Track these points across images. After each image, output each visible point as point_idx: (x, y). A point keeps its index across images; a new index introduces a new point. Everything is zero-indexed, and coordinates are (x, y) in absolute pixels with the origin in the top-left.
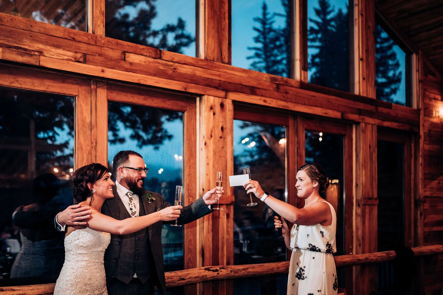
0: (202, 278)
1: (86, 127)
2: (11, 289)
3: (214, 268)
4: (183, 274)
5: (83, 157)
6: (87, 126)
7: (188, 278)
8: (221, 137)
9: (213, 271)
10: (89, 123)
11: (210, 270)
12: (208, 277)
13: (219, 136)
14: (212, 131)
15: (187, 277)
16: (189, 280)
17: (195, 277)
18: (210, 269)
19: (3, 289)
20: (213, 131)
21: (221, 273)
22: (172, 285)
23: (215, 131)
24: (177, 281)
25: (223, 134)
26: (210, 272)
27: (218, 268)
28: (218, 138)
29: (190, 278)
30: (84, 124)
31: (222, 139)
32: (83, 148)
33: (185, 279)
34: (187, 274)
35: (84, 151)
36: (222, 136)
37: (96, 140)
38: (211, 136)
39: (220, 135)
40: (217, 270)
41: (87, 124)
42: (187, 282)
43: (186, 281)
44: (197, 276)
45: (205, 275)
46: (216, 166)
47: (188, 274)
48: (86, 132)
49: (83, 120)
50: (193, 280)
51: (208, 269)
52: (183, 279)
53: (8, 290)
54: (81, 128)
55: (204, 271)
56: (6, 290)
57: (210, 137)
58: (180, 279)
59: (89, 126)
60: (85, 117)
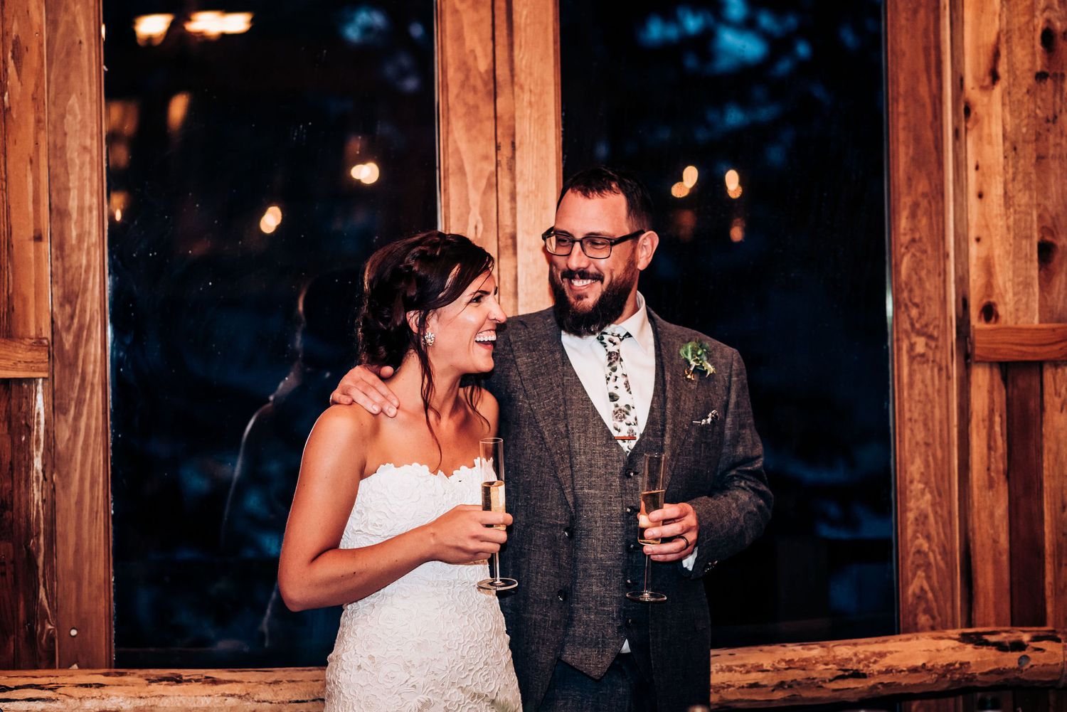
0: (945, 676)
1: (475, 89)
2: (207, 678)
3: (1004, 635)
4: (855, 655)
5: (467, 200)
6: (479, 84)
7: (880, 672)
8: (1041, 76)
9: (1001, 647)
10: (487, 72)
11: (987, 643)
12: (973, 670)
13: (1030, 70)
14: (996, 55)
15: (875, 668)
16: (886, 679)
17: (914, 670)
18: (986, 637)
19: (180, 676)
20: (1004, 52)
21: (1037, 659)
22: (807, 694)
23: (1010, 52)
24: (831, 681)
25: (1049, 59)
26: (984, 650)
27: (1026, 638)
28: (1029, 80)
29: (889, 671)
30: (467, 77)
31: (1049, 81)
32: (468, 168)
33: (864, 676)
34: (874, 654)
35: (470, 180)
36: (1046, 70)
37: (514, 135)
38: (995, 77)
39: (1039, 67)
40: (1018, 646)
41: (481, 77)
42: (874, 687)
43: (872, 682)
44: (920, 663)
45: (962, 664)
46: (1023, 199)
47: (882, 655)
48: (476, 107)
49: (465, 63)
50: (905, 680)
51: (978, 640)
52: (857, 675)
53: (197, 681)
54: (457, 96)
55: (957, 643)
56: (189, 681)
57: (988, 81)
58: (841, 673)
59: (486, 84)
60: (473, 51)
